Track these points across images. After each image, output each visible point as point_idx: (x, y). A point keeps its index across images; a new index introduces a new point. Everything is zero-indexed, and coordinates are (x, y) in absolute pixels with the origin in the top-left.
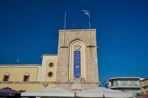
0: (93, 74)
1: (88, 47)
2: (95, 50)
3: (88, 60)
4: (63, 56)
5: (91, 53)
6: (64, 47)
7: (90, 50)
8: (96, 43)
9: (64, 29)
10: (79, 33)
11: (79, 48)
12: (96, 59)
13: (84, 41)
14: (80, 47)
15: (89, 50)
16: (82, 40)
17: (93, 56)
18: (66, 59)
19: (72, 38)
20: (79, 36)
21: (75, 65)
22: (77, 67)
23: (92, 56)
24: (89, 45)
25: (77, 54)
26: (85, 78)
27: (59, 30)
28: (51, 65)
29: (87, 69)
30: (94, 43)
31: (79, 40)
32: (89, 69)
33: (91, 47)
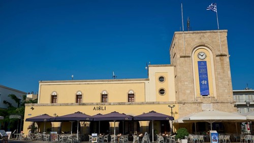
0: (226, 91)
1: (217, 56)
2: (227, 60)
3: (219, 74)
4: (185, 69)
5: (222, 64)
6: (185, 57)
7: (221, 60)
8: (227, 50)
9: (182, 31)
10: (204, 36)
11: (204, 57)
12: (229, 72)
13: (211, 47)
14: (206, 56)
15: (219, 60)
16: (208, 46)
17: (225, 69)
18: (189, 73)
19: (194, 44)
20: (204, 41)
21: (201, 80)
22: (203, 82)
23: (223, 68)
24: (219, 53)
25: (202, 66)
26: (215, 96)
27: (175, 32)
28: (161, 79)
29: (217, 85)
30: (225, 51)
31: (204, 46)
32: (220, 85)
33: (221, 55)
